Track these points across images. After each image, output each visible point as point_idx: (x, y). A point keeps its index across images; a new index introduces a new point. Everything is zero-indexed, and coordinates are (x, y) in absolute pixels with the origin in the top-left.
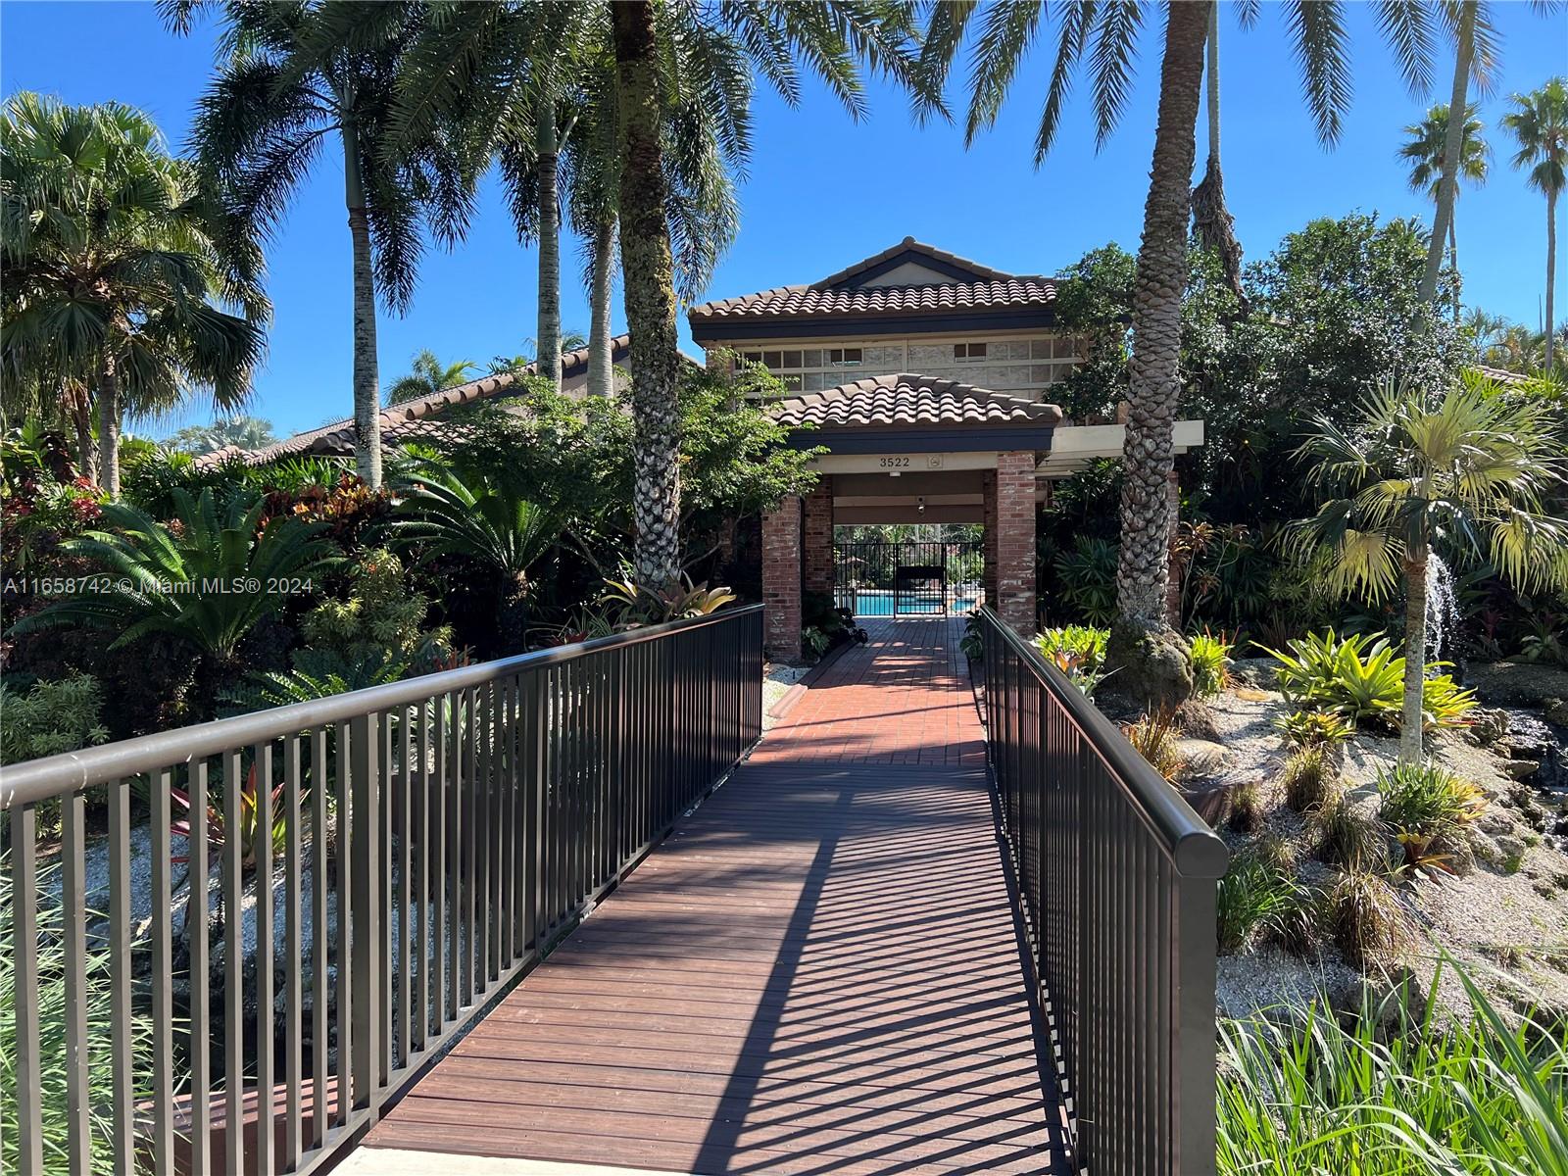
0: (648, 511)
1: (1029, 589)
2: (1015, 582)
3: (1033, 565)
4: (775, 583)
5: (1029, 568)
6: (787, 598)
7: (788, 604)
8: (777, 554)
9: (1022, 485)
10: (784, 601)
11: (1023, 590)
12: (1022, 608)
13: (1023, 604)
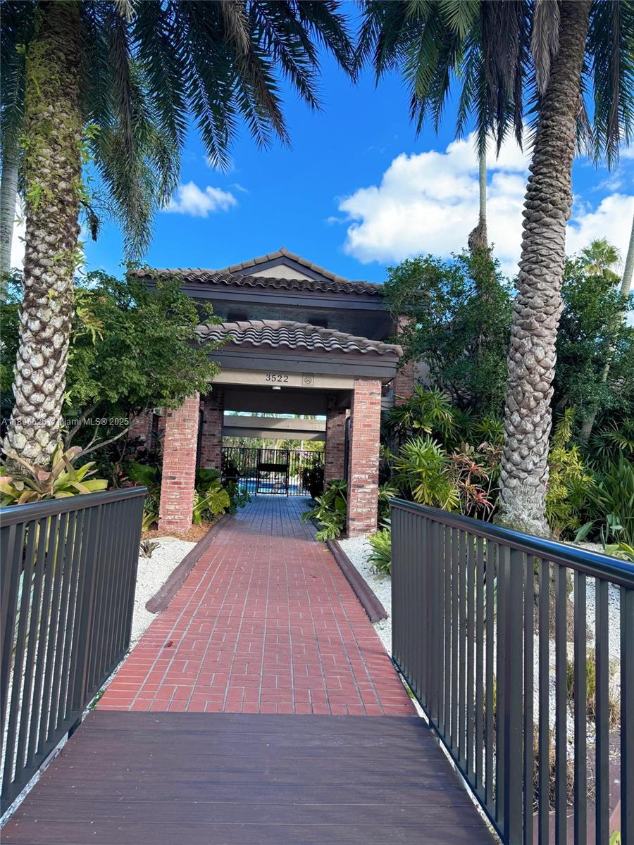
0: (27, 379)
1: (374, 483)
2: (363, 476)
3: (377, 464)
4: (173, 468)
5: (374, 466)
6: (182, 481)
7: (183, 486)
8: (177, 444)
9: (372, 403)
10: (180, 483)
11: (369, 483)
12: (368, 497)
13: (369, 493)
